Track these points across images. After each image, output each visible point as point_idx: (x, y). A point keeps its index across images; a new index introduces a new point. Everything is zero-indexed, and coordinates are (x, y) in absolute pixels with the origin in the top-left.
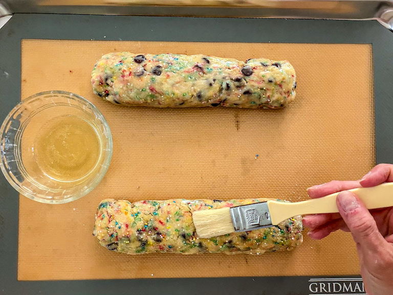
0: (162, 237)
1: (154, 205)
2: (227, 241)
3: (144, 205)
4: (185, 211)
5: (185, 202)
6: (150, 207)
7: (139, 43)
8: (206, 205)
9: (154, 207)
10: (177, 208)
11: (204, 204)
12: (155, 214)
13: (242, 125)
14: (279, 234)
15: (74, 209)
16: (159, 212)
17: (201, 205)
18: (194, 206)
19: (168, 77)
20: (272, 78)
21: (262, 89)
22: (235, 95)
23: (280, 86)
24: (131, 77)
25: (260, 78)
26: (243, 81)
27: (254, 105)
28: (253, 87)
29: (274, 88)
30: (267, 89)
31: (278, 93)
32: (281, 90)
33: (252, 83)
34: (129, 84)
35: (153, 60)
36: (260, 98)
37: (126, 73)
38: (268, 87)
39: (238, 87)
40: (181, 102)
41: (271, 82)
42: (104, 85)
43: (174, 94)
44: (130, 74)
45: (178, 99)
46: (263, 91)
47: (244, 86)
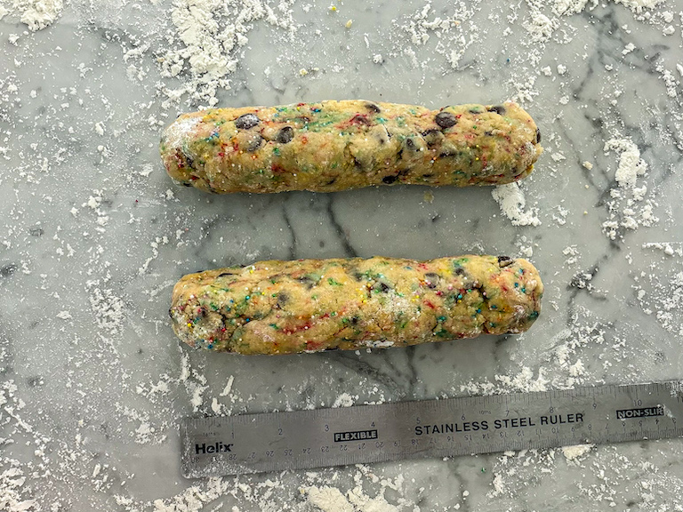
19: (305, 141)
20: (491, 129)
21: (473, 147)
22: (426, 159)
23: (508, 138)
24: (236, 153)
25: (472, 132)
26: (441, 134)
27: (461, 176)
28: (456, 143)
29: (495, 144)
30: (483, 147)
31: (503, 150)
32: (507, 144)
33: (455, 137)
34: (233, 165)
35: (274, 121)
36: (471, 162)
37: (229, 149)
38: (485, 143)
39: (430, 145)
40: (329, 180)
41: (490, 135)
42: (186, 168)
43: (316, 169)
44: (236, 147)
45: (323, 174)
46: (476, 151)
47: (440, 144)
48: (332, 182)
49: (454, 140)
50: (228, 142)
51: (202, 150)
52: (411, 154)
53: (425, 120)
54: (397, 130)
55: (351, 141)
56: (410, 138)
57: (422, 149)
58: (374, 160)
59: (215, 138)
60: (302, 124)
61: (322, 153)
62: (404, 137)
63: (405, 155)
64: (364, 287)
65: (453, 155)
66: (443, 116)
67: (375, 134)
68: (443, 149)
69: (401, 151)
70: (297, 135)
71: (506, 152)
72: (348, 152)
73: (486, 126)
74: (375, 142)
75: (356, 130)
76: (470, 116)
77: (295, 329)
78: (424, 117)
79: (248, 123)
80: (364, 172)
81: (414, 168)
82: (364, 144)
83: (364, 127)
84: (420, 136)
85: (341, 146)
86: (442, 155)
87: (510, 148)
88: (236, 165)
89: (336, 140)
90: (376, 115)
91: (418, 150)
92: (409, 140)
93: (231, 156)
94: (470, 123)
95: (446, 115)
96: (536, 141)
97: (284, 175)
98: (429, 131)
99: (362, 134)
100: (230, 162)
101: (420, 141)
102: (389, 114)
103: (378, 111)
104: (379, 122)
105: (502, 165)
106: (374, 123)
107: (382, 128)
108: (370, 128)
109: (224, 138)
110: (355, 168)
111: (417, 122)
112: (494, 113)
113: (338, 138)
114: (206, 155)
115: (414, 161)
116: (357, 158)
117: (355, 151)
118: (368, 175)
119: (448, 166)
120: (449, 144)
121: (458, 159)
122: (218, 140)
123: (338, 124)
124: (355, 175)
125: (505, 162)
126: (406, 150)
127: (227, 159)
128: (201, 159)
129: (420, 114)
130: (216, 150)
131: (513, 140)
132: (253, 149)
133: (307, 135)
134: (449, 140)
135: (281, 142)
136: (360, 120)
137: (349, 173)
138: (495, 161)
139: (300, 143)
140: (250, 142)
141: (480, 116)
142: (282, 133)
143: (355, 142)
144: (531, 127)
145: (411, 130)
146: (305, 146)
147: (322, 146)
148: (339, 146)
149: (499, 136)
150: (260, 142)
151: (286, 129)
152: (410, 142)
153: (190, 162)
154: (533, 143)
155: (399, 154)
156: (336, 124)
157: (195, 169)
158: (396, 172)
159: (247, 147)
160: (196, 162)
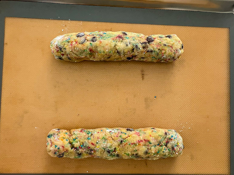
0: (93, 152)
1: (88, 134)
2: (135, 154)
3: (81, 133)
4: (109, 136)
5: (108, 130)
6: (85, 135)
7: (81, 22)
8: (121, 132)
9: (88, 135)
10: (104, 134)
11: (120, 132)
12: (88, 139)
13: (145, 77)
14: (167, 151)
15: (36, 128)
16: (92, 138)
17: (119, 133)
18: (114, 134)
19: (101, 42)
20: (166, 43)
21: (159, 49)
22: (142, 52)
23: (171, 47)
24: (77, 44)
25: (159, 44)
26: (148, 44)
27: (154, 59)
28: (153, 47)
29: (167, 49)
30: (162, 50)
31: (169, 51)
32: (171, 49)
33: (153, 45)
34: (76, 48)
35: (89, 35)
36: (158, 54)
37: (74, 43)
38: (163, 48)
39: (144, 48)
40: (108, 57)
41: (165, 45)
42: (59, 51)
43: (104, 52)
44: (76, 43)
45: (106, 55)
46: (160, 50)
47: (147, 48)
48: (109, 58)
49: (152, 46)
50: (73, 41)
51: (64, 44)
52: (137, 50)
53: (142, 39)
54: (132, 41)
55: (116, 44)
56: (137, 45)
57: (141, 49)
58: (124, 51)
59: (69, 40)
60: (100, 37)
61: (106, 47)
62: (135, 44)
63: (135, 50)
64: (116, 152)
65: (152, 51)
66: (149, 38)
67: (125, 42)
68: (148, 49)
69: (134, 49)
70: (98, 40)
71: (170, 52)
72: (115, 47)
73: (164, 42)
74: (125, 45)
75: (118, 40)
76: (159, 38)
77: (143, 141)
78: (142, 38)
79: (81, 35)
80: (120, 55)
81: (138, 55)
82: (121, 46)
83: (121, 40)
84: (140, 44)
85: (113, 45)
86: (148, 51)
87: (172, 50)
88: (77, 48)
89: (111, 43)
90: (125, 36)
91: (139, 49)
92: (136, 45)
93: (75, 45)
94: (159, 41)
95: (150, 38)
96: (181, 48)
97: (93, 53)
98: (144, 43)
99: (120, 42)
100: (75, 47)
101: (140, 46)
102: (130, 36)
103: (126, 35)
104: (126, 38)
105: (169, 56)
106: (125, 39)
107: (127, 41)
108: (123, 40)
109: (72, 40)
110: (117, 54)
111: (139, 39)
112: (168, 38)
113: (112, 43)
114: (66, 46)
115: (138, 53)
116: (118, 50)
117: (117, 48)
118: (122, 56)
119: (150, 55)
120: (150, 48)
121: (153, 53)
122: (70, 41)
123: (112, 38)
124: (117, 56)
125: (170, 55)
126: (135, 49)
127: (73, 46)
128: (64, 47)
129: (140, 37)
130: (69, 44)
131: (173, 48)
132: (82, 43)
133: (102, 41)
134: (151, 46)
135: (92, 41)
136: (120, 37)
137: (115, 55)
138: (166, 54)
139: (99, 43)
140: (81, 41)
141: (163, 39)
142: (93, 39)
143: (118, 45)
144: (180, 43)
145: (137, 42)
146: (101, 44)
147: (107, 45)
148: (112, 45)
149: (168, 46)
150: (85, 41)
151: (94, 37)
152: (136, 46)
153: (61, 49)
154: (180, 49)
155: (133, 50)
156: (111, 38)
157: (62, 51)
158: (131, 56)
159: (80, 42)
160: (62, 48)
